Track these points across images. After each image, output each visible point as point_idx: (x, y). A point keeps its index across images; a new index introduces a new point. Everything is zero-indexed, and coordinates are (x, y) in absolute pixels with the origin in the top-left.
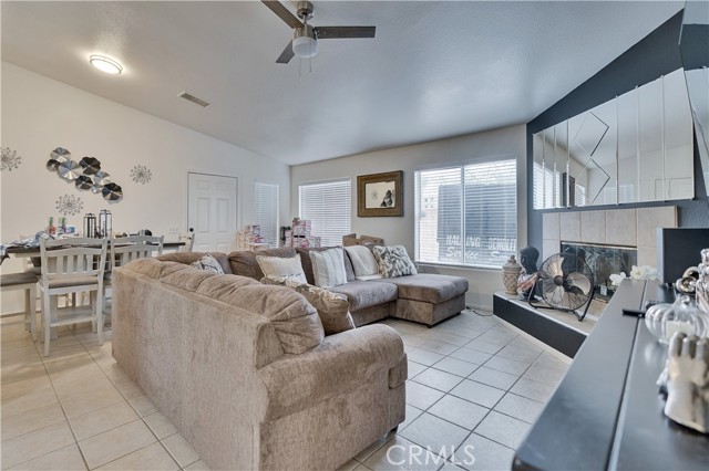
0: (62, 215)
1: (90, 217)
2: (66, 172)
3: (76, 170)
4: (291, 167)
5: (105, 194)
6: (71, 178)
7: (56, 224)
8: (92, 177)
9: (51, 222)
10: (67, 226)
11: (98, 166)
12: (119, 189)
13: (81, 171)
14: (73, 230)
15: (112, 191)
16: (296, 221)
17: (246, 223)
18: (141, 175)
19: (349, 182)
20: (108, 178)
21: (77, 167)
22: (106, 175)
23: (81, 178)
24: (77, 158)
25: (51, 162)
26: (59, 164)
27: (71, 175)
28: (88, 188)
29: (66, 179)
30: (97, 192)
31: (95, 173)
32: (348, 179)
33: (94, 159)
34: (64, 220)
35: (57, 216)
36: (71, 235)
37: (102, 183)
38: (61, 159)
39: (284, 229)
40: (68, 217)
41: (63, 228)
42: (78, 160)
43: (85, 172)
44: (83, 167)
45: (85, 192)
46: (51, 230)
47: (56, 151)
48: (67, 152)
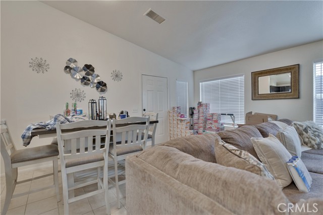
0: (74, 102)
1: (93, 102)
2: (75, 74)
3: (81, 73)
4: (194, 71)
5: (97, 88)
6: (78, 78)
7: (71, 108)
8: (90, 77)
9: (67, 106)
10: (78, 109)
11: (93, 70)
12: (105, 85)
13: (83, 73)
14: (81, 111)
15: (101, 85)
16: (200, 104)
17: (172, 106)
18: (117, 76)
19: (243, 78)
20: (99, 78)
21: (81, 71)
22: (98, 76)
23: (84, 78)
24: (81, 65)
25: (67, 67)
26: (71, 69)
27: (79, 76)
28: (88, 84)
29: (76, 78)
30: (93, 87)
31: (92, 75)
32: (242, 75)
33: (90, 66)
34: (75, 104)
35: (71, 102)
36: (80, 116)
37: (96, 81)
38: (72, 65)
39: (192, 109)
40: (78, 103)
41: (75, 110)
42: (81, 66)
43: (86, 74)
44: (85, 70)
45: (86, 87)
46: (68, 112)
47: (69, 60)
48: (75, 61)
